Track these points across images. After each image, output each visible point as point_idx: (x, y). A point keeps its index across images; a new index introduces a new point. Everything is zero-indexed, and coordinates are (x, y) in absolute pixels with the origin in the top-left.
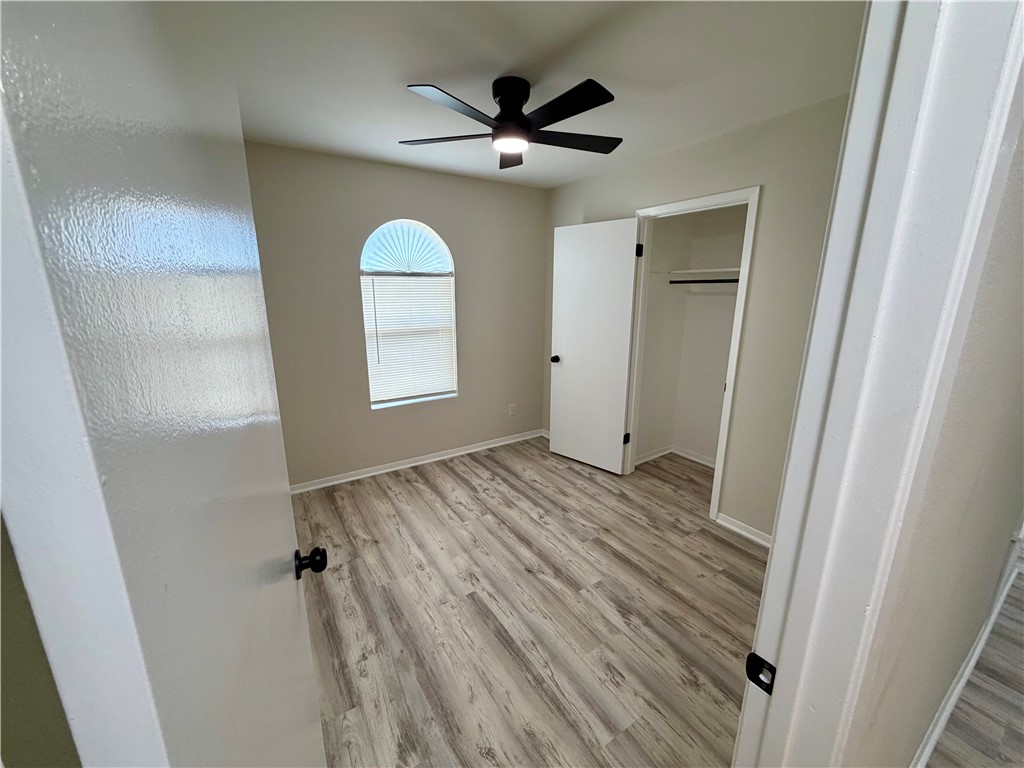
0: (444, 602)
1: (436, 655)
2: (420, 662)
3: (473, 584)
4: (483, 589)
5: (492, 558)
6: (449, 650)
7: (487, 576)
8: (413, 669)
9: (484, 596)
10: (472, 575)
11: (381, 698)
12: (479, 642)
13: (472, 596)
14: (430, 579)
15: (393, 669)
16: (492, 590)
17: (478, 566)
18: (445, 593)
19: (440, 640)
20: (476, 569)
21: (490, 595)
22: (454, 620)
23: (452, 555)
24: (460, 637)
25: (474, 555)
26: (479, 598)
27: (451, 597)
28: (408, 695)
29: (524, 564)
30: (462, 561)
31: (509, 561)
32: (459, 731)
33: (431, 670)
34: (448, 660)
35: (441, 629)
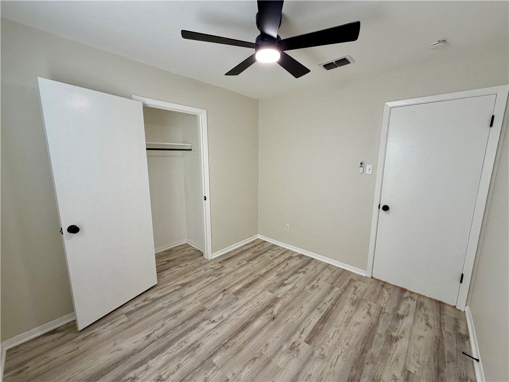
0: (323, 357)
1: (355, 345)
2: (364, 351)
3: (299, 345)
4: (300, 338)
5: (270, 341)
6: (347, 340)
7: (288, 339)
8: (370, 352)
9: (304, 336)
10: (292, 348)
11: (393, 360)
12: (333, 329)
13: (308, 342)
14: (310, 375)
15: (378, 363)
16: (298, 333)
17: (281, 347)
18: (316, 359)
19: (347, 347)
20: (285, 347)
21: (302, 333)
22: (330, 345)
23: (278, 370)
24: (337, 338)
25: (271, 354)
26: (307, 337)
27: (317, 353)
28: (380, 348)
29: (268, 323)
30: (280, 361)
31: (270, 330)
32: (372, 323)
33: (362, 343)
34: (352, 338)
35: (340, 349)
